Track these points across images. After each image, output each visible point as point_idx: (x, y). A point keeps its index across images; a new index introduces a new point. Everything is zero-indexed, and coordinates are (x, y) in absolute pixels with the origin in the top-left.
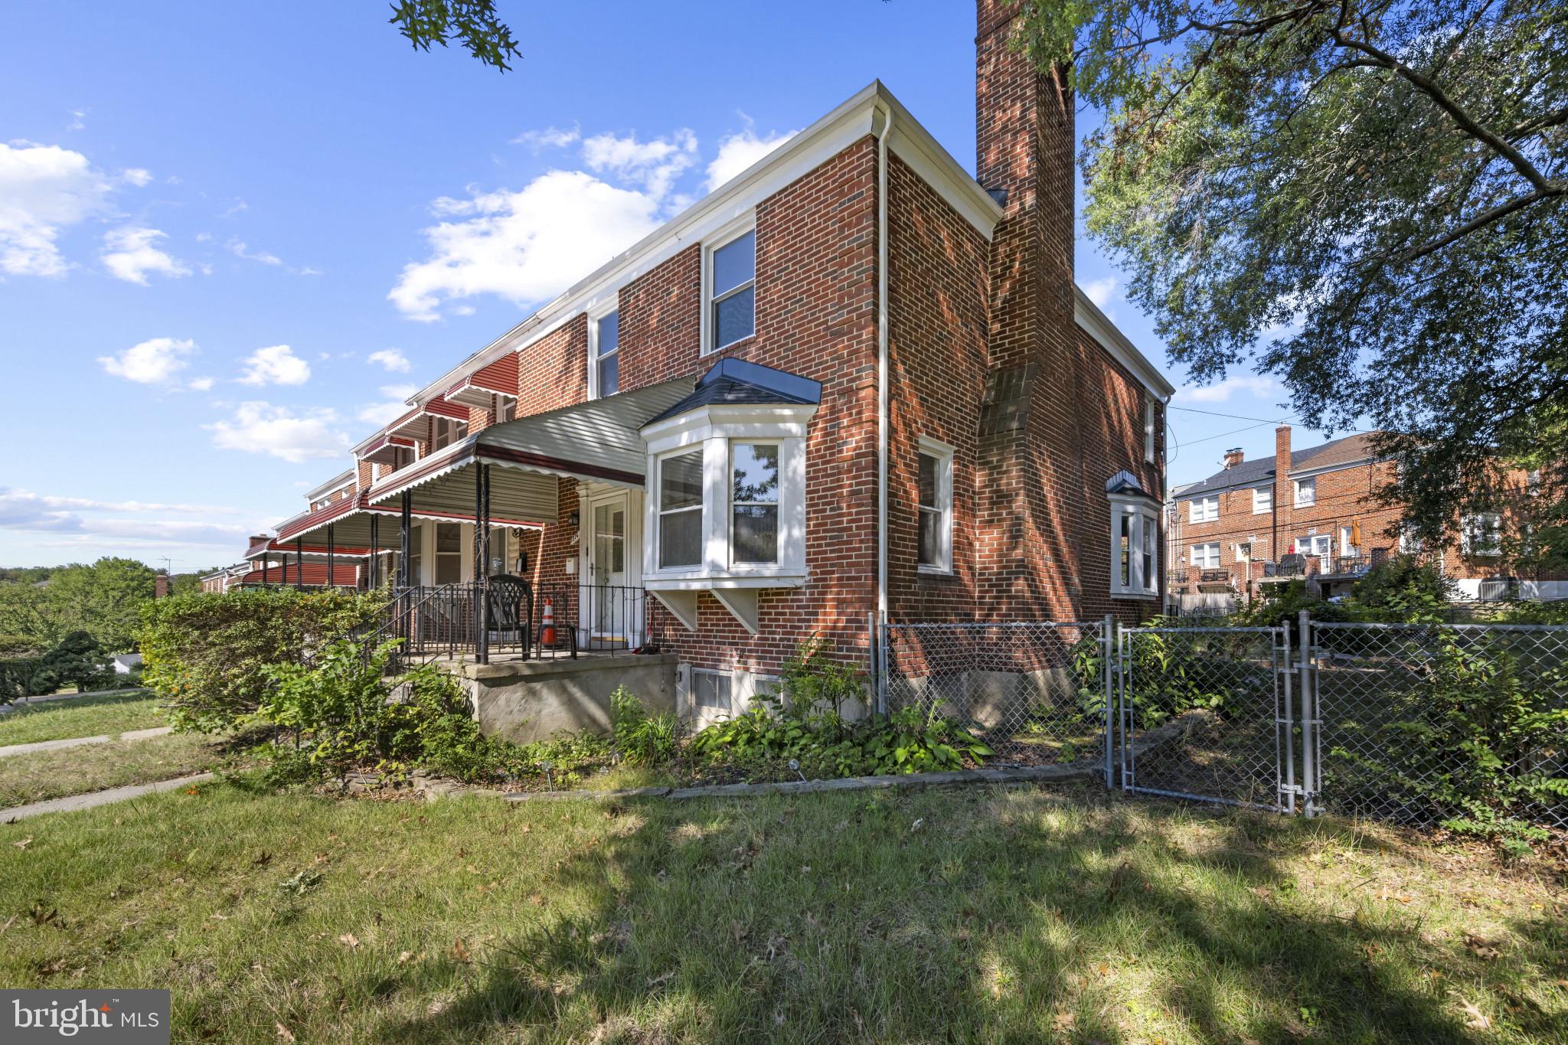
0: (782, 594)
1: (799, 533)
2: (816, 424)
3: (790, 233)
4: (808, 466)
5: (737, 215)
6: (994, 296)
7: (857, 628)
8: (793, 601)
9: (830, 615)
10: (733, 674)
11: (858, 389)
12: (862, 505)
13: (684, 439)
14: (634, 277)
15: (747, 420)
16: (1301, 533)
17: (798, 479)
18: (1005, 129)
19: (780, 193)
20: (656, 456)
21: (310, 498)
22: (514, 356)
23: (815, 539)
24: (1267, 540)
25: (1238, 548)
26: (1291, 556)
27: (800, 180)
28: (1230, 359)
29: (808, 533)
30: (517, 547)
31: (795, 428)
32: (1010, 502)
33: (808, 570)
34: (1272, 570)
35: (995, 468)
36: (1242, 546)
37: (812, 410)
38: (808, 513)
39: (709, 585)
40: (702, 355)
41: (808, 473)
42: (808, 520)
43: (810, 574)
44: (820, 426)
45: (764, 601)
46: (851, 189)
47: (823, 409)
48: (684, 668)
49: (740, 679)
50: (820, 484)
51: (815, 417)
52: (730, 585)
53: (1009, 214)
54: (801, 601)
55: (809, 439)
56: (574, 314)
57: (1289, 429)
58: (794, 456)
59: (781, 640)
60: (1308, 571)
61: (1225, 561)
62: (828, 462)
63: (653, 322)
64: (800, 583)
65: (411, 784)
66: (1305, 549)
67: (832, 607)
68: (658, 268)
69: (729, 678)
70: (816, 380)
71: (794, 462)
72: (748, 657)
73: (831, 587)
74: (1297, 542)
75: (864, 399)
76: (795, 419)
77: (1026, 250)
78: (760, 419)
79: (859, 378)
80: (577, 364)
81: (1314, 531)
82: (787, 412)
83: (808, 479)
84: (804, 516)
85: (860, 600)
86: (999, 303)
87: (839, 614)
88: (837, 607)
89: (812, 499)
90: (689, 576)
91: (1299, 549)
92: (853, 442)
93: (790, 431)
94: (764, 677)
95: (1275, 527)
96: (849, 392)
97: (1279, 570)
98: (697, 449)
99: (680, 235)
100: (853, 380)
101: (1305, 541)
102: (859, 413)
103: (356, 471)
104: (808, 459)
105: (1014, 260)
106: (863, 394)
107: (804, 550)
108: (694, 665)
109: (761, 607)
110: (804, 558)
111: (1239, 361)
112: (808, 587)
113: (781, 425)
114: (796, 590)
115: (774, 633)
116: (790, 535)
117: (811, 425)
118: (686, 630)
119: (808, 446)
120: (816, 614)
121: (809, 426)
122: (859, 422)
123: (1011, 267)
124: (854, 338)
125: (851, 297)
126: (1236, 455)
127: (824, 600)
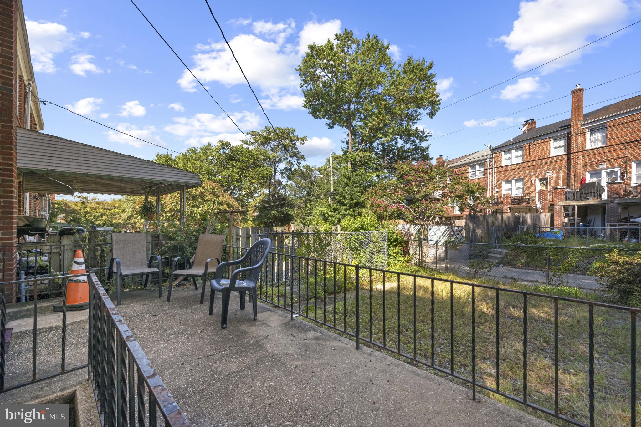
24: (562, 175)
25: (538, 181)
36: (541, 180)
57: (582, 90)
61: (528, 191)
74: (588, 175)
97: (575, 196)
126: (531, 123)
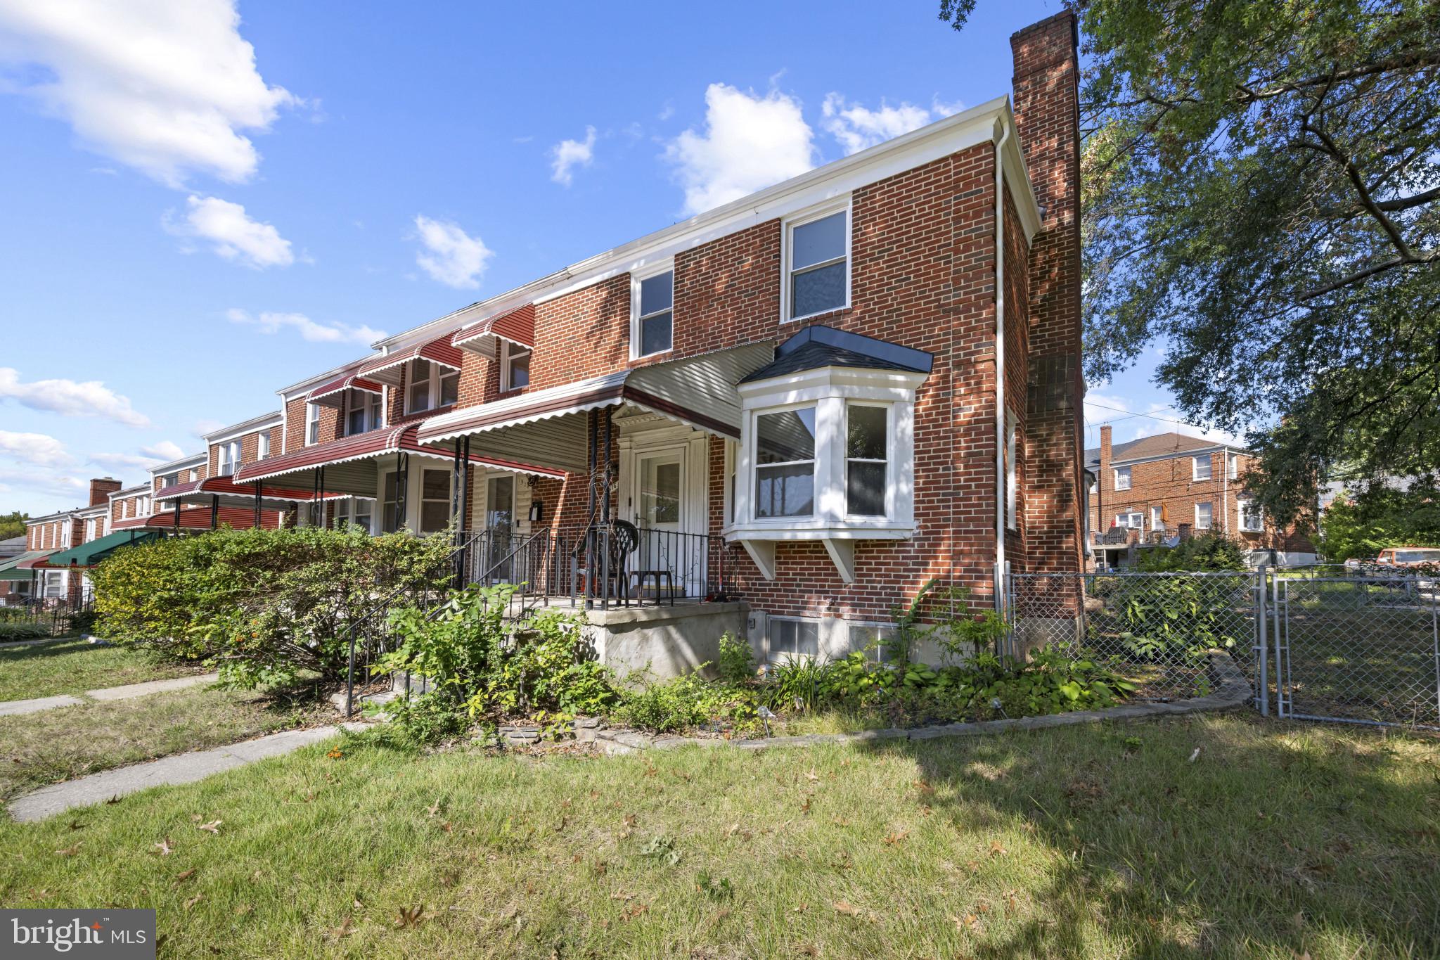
0: (885, 545)
1: (907, 488)
2: (927, 391)
3: (895, 218)
4: (915, 429)
5: (829, 196)
6: (1033, 295)
7: (977, 578)
8: (897, 552)
9: (942, 565)
10: (820, 621)
11: (977, 362)
12: (982, 466)
13: (792, 397)
14: (696, 243)
15: (862, 383)
16: (1121, 511)
17: (907, 439)
18: (1042, 156)
19: (881, 182)
20: (752, 411)
21: (210, 439)
22: (531, 309)
23: (924, 496)
26: (1113, 529)
27: (908, 172)
28: (1115, 367)
29: (916, 490)
30: (529, 496)
31: (904, 393)
32: (1059, 471)
33: (916, 523)
34: (1101, 540)
35: (1045, 440)
37: (921, 379)
38: (916, 471)
39: (823, 536)
40: (782, 322)
41: (916, 435)
42: (916, 477)
43: (919, 527)
44: (931, 393)
45: (861, 552)
46: (967, 186)
47: (933, 378)
48: (758, 616)
49: (830, 626)
50: (931, 445)
51: (924, 385)
52: (844, 535)
53: (1047, 227)
54: (909, 552)
55: (917, 404)
56: (615, 273)
58: (903, 418)
59: (882, 588)
60: (1129, 540)
62: (941, 426)
63: (720, 287)
64: (908, 535)
65: (573, 736)
66: (1123, 523)
67: (944, 558)
68: (727, 237)
69: (815, 626)
70: (925, 352)
71: (902, 424)
72: (840, 604)
73: (943, 539)
75: (983, 371)
76: (905, 385)
77: (1065, 258)
78: (874, 383)
79: (979, 352)
80: (615, 323)
81: (1130, 510)
82: (900, 378)
83: (916, 441)
84: (912, 475)
85: (979, 552)
86: (1038, 300)
87: (955, 565)
88: (951, 558)
89: (920, 459)
90: (799, 526)
91: (1118, 523)
92: (969, 410)
93: (899, 395)
94: (859, 624)
95: (1100, 506)
96: (965, 365)
98: (810, 406)
99: (758, 210)
100: (972, 354)
101: (1124, 517)
102: (978, 383)
103: (284, 414)
104: (916, 423)
105: (1053, 266)
106: (981, 366)
107: (913, 506)
108: (769, 612)
109: (856, 558)
110: (912, 512)
111: (1122, 370)
112: (916, 539)
113: (893, 390)
114: (902, 542)
115: (873, 581)
116: (898, 490)
117: (920, 392)
118: (763, 579)
119: (916, 411)
120: (927, 564)
121: (918, 392)
122: (979, 392)
123: (1049, 272)
124: (973, 316)
125: (967, 279)
127: (935, 551)
